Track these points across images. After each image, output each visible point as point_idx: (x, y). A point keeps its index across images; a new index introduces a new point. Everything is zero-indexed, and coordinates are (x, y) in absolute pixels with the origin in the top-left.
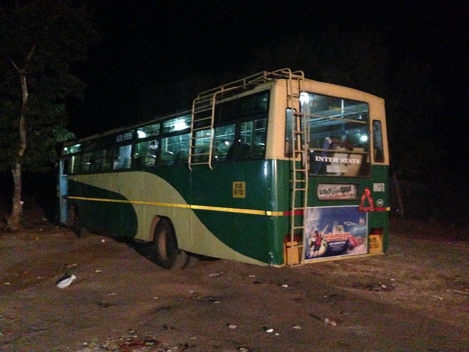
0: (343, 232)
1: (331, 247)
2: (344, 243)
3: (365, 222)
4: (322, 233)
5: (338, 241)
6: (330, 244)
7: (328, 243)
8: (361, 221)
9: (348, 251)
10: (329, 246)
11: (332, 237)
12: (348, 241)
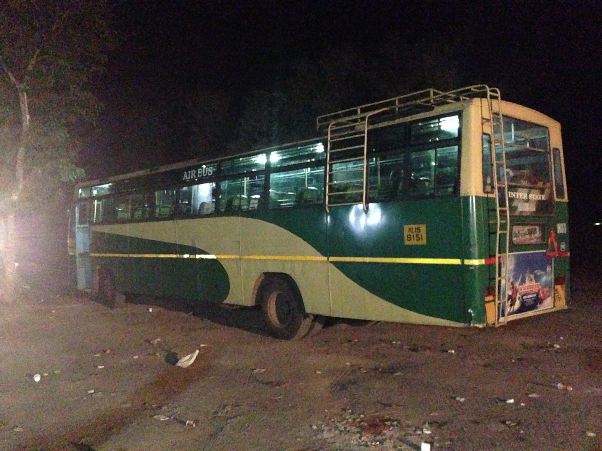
0: (534, 283)
1: (525, 300)
2: (535, 295)
3: (552, 271)
4: (517, 285)
5: (531, 294)
6: (524, 297)
7: (522, 297)
8: (548, 269)
9: (538, 306)
10: (523, 300)
11: (525, 289)
12: (538, 294)
